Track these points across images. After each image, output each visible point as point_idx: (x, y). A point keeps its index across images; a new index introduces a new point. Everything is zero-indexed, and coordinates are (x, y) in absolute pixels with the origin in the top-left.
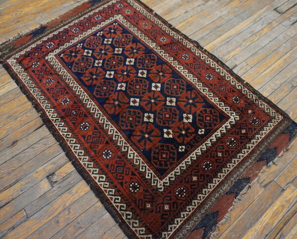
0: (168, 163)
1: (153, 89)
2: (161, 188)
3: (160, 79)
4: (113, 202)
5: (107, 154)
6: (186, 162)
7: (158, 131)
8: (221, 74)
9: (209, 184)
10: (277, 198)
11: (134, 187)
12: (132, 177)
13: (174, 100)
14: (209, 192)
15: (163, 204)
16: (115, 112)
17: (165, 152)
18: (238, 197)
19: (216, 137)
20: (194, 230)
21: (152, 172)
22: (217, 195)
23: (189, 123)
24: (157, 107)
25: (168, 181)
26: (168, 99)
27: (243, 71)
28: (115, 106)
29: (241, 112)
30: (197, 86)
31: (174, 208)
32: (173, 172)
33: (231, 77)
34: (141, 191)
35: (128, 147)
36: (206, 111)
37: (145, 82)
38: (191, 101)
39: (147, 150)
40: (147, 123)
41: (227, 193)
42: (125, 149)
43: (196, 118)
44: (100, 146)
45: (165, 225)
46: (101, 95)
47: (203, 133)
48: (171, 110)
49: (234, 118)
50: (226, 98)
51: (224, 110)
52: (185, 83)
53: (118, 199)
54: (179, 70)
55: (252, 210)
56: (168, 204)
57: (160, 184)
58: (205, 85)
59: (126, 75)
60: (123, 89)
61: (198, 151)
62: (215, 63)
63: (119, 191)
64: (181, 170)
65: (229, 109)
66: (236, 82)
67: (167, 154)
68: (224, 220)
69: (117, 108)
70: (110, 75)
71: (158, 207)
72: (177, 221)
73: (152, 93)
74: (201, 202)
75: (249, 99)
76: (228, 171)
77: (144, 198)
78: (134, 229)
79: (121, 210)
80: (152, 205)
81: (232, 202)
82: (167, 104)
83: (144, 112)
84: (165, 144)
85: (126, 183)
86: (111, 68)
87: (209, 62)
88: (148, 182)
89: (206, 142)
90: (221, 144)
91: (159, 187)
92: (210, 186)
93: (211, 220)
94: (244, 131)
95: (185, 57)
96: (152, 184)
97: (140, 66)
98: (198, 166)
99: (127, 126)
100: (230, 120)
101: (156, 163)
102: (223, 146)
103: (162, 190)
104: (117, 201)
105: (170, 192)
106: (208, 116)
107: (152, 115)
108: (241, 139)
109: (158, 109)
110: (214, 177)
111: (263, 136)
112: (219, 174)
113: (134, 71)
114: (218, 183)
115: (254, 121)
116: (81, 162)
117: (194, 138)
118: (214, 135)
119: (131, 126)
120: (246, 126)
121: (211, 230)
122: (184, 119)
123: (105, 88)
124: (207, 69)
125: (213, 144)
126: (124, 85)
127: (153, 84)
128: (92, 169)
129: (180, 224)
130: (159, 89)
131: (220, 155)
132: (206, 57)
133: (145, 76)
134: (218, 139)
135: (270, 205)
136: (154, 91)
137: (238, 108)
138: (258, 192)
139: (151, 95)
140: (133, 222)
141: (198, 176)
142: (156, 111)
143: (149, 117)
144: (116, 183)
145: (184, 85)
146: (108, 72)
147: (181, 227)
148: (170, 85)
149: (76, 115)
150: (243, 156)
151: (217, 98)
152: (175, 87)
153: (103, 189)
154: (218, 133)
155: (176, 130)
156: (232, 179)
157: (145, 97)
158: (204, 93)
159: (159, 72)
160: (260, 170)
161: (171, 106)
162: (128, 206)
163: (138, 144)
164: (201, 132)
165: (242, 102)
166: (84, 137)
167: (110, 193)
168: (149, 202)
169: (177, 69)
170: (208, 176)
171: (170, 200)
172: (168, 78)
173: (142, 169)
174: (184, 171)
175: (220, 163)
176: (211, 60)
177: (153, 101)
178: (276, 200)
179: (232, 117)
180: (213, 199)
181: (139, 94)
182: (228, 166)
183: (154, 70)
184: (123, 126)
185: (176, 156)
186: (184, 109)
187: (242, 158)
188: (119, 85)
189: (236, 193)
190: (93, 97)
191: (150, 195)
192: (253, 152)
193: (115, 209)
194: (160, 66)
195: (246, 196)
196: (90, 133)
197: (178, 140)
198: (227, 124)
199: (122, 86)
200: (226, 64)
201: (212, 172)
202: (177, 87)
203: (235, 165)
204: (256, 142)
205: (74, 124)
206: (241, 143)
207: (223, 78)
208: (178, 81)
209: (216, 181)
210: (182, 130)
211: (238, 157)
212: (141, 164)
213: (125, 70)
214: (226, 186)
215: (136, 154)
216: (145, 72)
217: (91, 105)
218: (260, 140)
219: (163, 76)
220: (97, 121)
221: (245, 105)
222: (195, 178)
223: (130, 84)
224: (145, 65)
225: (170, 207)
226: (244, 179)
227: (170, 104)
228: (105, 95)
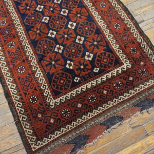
0: (63, 88)
1: (69, 26)
2: (52, 106)
3: (77, 19)
4: (16, 105)
5: (21, 70)
6: (77, 91)
7: (63, 61)
8: (128, 26)
9: (89, 113)
10: (140, 140)
11: (34, 99)
12: (34, 91)
13: (83, 39)
14: (87, 118)
15: (50, 117)
16: (35, 39)
17: (63, 78)
18: (109, 130)
19: (106, 77)
20: (67, 143)
21: (49, 91)
22: (93, 123)
23: (89, 60)
24: (68, 42)
25: (59, 102)
26: (78, 37)
27: (148, 27)
28: (36, 34)
29: (135, 62)
30: (104, 31)
31: (57, 122)
32: (65, 96)
33: (136, 30)
34: (38, 103)
35: (37, 68)
36: (105, 54)
37: (64, 19)
38: (95, 43)
39: (50, 73)
40: (57, 53)
41: (101, 124)
42: (35, 68)
43: (95, 58)
44: (19, 62)
45: (47, 133)
46: (29, 23)
47: (97, 71)
48: (77, 46)
49: (126, 65)
50: (125, 47)
51: (120, 57)
52: (95, 27)
53: (20, 104)
54: (94, 15)
55: (116, 143)
56: (54, 118)
57: (53, 102)
58: (111, 32)
59: (52, 11)
60: (47, 22)
61: (89, 85)
62: (126, 15)
63: (22, 99)
64: (71, 95)
65: (125, 57)
66: (139, 35)
67: (64, 80)
68: (92, 143)
69: (38, 36)
70: (40, 8)
71: (46, 118)
72: (57, 133)
73: (67, 30)
74: (78, 124)
75: (145, 52)
76: (107, 107)
77: (38, 109)
78: (25, 129)
79: (20, 113)
80: (42, 116)
81: (102, 132)
82: (76, 41)
83: (57, 43)
84: (65, 73)
85: (29, 94)
86: (42, 3)
87: (121, 13)
88: (44, 98)
89: (97, 79)
90: (109, 84)
91: (51, 104)
92: (90, 115)
93: (82, 140)
94: (131, 79)
95: (103, 5)
96: (47, 101)
97: (64, 5)
98: (85, 96)
99: (41, 52)
100: (123, 66)
101: (54, 86)
102: (110, 86)
103: (53, 107)
104: (19, 105)
105: (58, 110)
106: (106, 59)
107: (62, 48)
108: (126, 84)
109: (68, 43)
110: (95, 109)
111: (146, 87)
112: (99, 107)
113: (58, 9)
114: (96, 114)
115: (143, 72)
116: (2, 70)
117: (89, 74)
118: (105, 75)
119: (44, 52)
120: (135, 75)
121: (80, 148)
122: (86, 56)
123: (33, 18)
124: (118, 19)
125: (103, 82)
126: (48, 18)
127: (70, 23)
128: (8, 78)
129: (58, 136)
130: (73, 28)
131: (105, 92)
132: (120, 8)
133: (66, 14)
134: (108, 80)
135: (133, 144)
136: (69, 28)
137: (133, 58)
138: (126, 130)
139: (66, 31)
140: (26, 124)
141: (82, 104)
142: (66, 45)
143: (59, 49)
144: (22, 92)
145: (94, 28)
146: (39, 6)
147: (58, 138)
148: (83, 26)
149: (8, 35)
150: (123, 98)
151: (118, 46)
152: (87, 28)
153: (12, 94)
154: (109, 75)
155: (77, 63)
156: (109, 114)
157: (61, 32)
158: (109, 39)
159: (78, 14)
160: (134, 114)
161: (79, 44)
162: (25, 111)
163: (45, 68)
164: (96, 70)
165: (138, 53)
166: (9, 52)
167: (16, 99)
168: (41, 113)
169: (93, 14)
170: (90, 106)
171: (57, 116)
172: (83, 20)
173: (43, 87)
174: (73, 97)
175: (103, 99)
176: (123, 12)
177: (66, 36)
178: (138, 141)
179: (125, 65)
180: (89, 125)
181: (58, 28)
182: (109, 104)
183: (74, 11)
184: (38, 50)
185: (70, 84)
186: (88, 48)
187: (122, 100)
188: (44, 18)
189: (108, 126)
190: (23, 24)
191: (43, 108)
192: (133, 97)
193: (16, 111)
194: (80, 9)
195: (115, 131)
196: (14, 51)
197: (76, 72)
198: (119, 69)
199: (46, 19)
200: (135, 18)
201: (94, 104)
202: (88, 29)
203: (115, 104)
204: (139, 90)
205: (5, 41)
206: (126, 87)
207: (129, 29)
208: (91, 24)
209: (95, 112)
210: (81, 65)
211: (119, 98)
212: (43, 84)
213: (52, 6)
214: (102, 118)
215: (42, 75)
216: (67, 11)
217: (20, 29)
218: (143, 89)
219: (80, 17)
220: (21, 42)
221: (140, 57)
222: (80, 105)
223: (53, 19)
224: (68, 6)
225: (54, 122)
226: (118, 117)
227: (78, 42)
228: (32, 24)
